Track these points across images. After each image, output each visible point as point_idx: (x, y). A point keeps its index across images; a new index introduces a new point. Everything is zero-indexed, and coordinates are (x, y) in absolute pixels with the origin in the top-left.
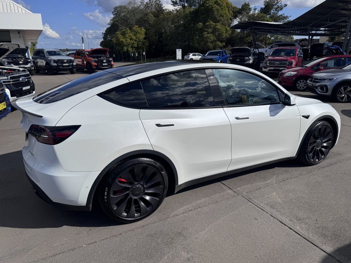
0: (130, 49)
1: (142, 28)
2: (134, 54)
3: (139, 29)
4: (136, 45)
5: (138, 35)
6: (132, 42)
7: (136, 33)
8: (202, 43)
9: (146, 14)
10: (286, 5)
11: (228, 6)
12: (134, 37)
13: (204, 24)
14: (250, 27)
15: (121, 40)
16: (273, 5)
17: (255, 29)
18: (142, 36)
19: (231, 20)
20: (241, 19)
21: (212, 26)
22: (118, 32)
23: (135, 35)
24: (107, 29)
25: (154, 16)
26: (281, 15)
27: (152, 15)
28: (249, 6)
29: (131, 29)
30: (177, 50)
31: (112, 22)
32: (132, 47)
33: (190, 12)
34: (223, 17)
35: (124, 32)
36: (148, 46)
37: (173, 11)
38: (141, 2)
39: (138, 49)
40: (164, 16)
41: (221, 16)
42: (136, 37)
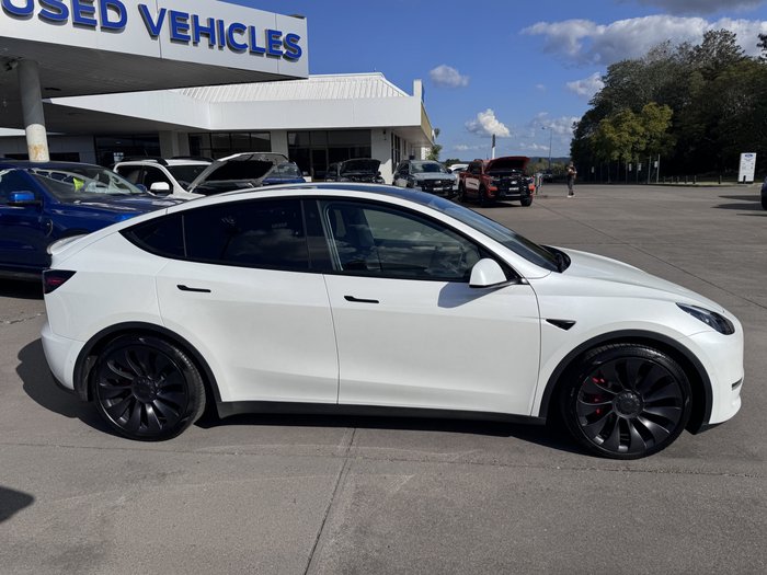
0: (627, 156)
1: (666, 107)
2: (635, 167)
3: (657, 111)
4: (643, 147)
5: (653, 123)
6: (635, 139)
7: (647, 120)
9: (686, 75)
12: (641, 130)
15: (610, 135)
18: (662, 126)
22: (606, 120)
23: (643, 124)
24: (587, 113)
25: (705, 78)
27: (700, 77)
29: (637, 111)
30: (743, 155)
31: (598, 98)
32: (632, 151)
35: (620, 118)
37: (763, 60)
38: (681, 48)
39: (645, 155)
42: (647, 129)
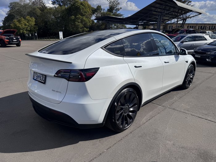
0: (25, 32)
1: (33, 18)
2: (29, 35)
3: (30, 19)
4: (29, 29)
5: (30, 22)
6: (26, 27)
7: (28, 21)
8: (75, 28)
9: (34, 9)
10: (121, 8)
11: (89, 6)
12: (27, 24)
13: (75, 17)
14: (106, 19)
15: (18, 25)
16: (114, 8)
17: (109, 21)
18: (33, 23)
19: (91, 15)
20: (96, 15)
21: (81, 18)
22: (15, 20)
23: (28, 22)
24: (5, 17)
25: (40, 10)
26: (119, 14)
27: (39, 10)
28: (101, 7)
29: (24, 18)
30: (60, 32)
31: (9, 13)
32: (26, 30)
33: (65, 9)
34: (86, 13)
35: (20, 20)
36: (38, 30)
37: (53, 8)
39: (31, 32)
40: (47, 11)
41: (85, 12)
42: (29, 24)
